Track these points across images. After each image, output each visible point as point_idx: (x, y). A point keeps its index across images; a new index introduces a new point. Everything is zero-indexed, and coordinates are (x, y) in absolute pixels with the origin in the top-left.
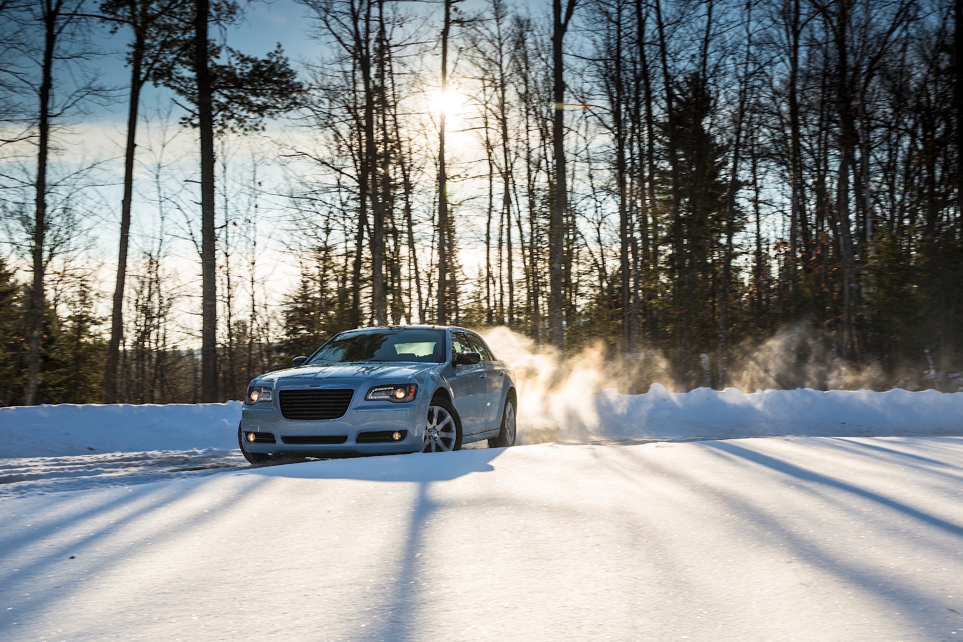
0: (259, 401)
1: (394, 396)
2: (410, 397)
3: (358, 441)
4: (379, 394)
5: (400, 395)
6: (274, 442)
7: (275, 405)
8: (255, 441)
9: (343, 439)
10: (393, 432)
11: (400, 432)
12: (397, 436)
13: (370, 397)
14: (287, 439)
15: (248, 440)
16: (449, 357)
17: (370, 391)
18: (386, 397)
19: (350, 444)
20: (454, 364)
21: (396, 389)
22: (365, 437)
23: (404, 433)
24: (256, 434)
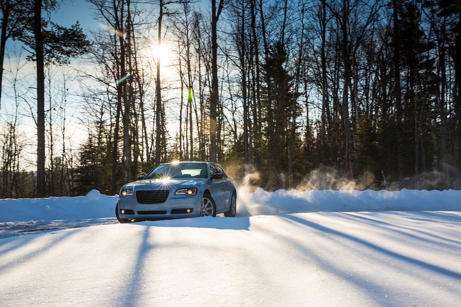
0: (126, 196)
1: (187, 193)
2: (194, 194)
3: (172, 213)
4: (180, 192)
5: (190, 192)
6: (134, 214)
7: (134, 198)
8: (124, 213)
9: (165, 212)
10: (187, 209)
11: (190, 209)
12: (189, 211)
13: (177, 194)
14: (140, 213)
15: (121, 213)
16: (209, 176)
17: (177, 191)
18: (183, 194)
19: (168, 214)
20: (211, 179)
21: (188, 190)
22: (174, 211)
23: (192, 210)
24: (125, 210)
